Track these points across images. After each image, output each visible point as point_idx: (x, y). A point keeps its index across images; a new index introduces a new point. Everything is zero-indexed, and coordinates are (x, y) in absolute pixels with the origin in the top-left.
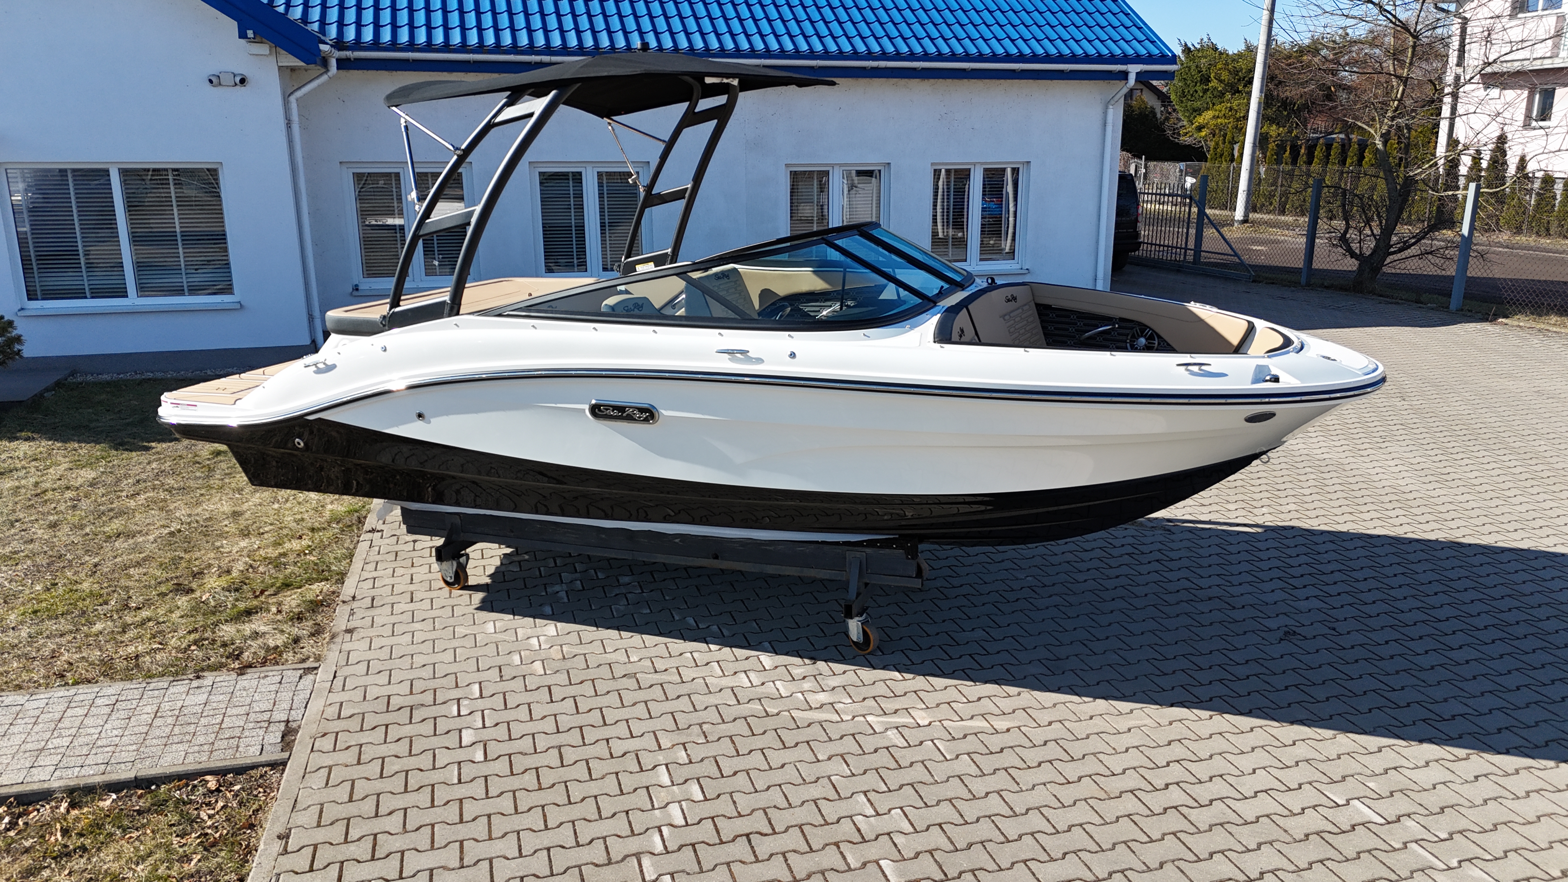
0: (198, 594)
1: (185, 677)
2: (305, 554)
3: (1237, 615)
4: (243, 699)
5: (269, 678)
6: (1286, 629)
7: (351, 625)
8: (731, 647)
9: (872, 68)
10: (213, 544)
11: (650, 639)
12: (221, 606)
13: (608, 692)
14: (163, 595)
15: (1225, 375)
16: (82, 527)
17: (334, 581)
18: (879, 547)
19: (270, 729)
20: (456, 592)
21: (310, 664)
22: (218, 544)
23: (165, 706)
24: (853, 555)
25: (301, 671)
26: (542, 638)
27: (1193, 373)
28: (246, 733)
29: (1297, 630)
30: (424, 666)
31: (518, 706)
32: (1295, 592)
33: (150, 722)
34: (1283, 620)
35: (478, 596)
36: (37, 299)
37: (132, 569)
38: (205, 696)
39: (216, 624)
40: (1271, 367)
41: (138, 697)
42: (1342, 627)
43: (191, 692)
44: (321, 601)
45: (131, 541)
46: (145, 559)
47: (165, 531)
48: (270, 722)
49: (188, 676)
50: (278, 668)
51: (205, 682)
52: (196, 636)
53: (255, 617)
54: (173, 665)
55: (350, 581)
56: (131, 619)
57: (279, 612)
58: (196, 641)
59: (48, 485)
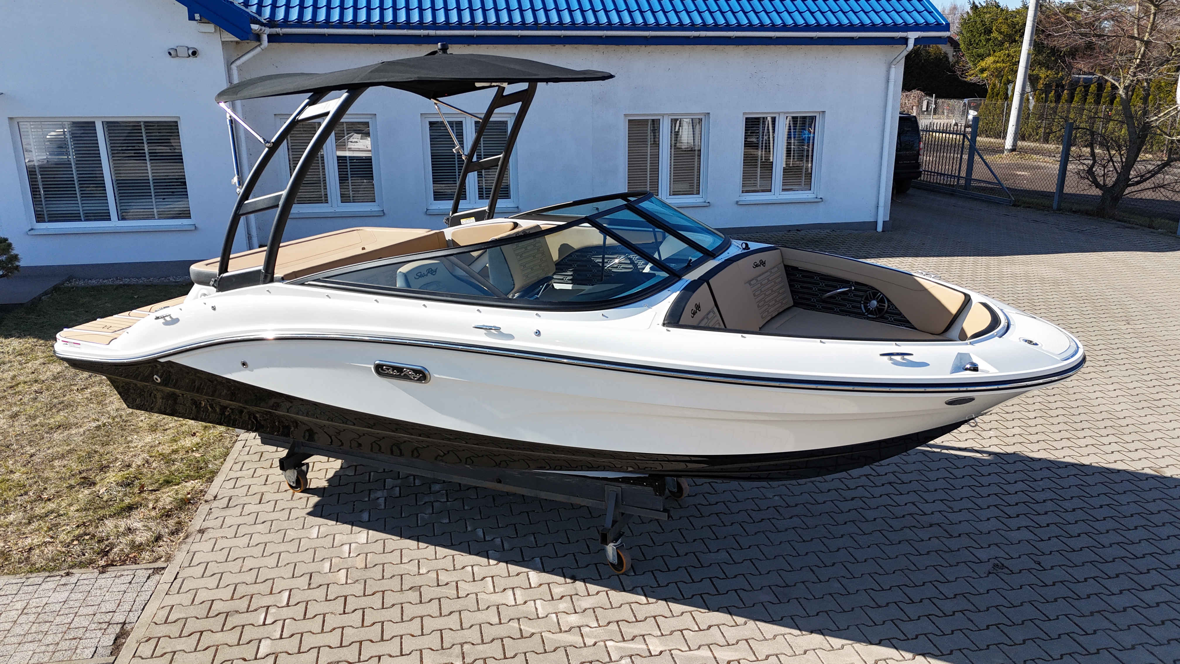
0: (97, 487)
1: (57, 573)
2: (193, 451)
3: (953, 544)
4: (95, 599)
5: (122, 578)
6: (996, 562)
7: (206, 524)
8: (507, 562)
10: (126, 439)
11: (442, 551)
12: (111, 501)
13: (393, 605)
14: (71, 487)
15: (927, 364)
16: (35, 418)
17: (205, 479)
18: (632, 484)
19: (108, 631)
20: (298, 495)
21: (160, 564)
22: (129, 439)
23: (33, 603)
24: (610, 489)
25: (151, 571)
26: (353, 545)
27: (896, 363)
28: (87, 635)
29: (1006, 563)
30: (251, 569)
31: (315, 616)
32: (1008, 522)
33: (15, 619)
34: (994, 551)
35: (315, 499)
36: (43, 222)
37: (56, 461)
38: (67, 594)
39: (101, 519)
40: (972, 355)
41: (15, 592)
42: (1047, 562)
43: (58, 589)
44: (189, 499)
45: (66, 433)
46: (69, 452)
47: (94, 424)
48: (109, 624)
49: (62, 573)
50: (134, 566)
51: (73, 579)
52: (81, 530)
53: (134, 512)
54: (53, 560)
55: (218, 480)
56: (39, 510)
57: (154, 508)
58: (80, 536)
59: (22, 378)
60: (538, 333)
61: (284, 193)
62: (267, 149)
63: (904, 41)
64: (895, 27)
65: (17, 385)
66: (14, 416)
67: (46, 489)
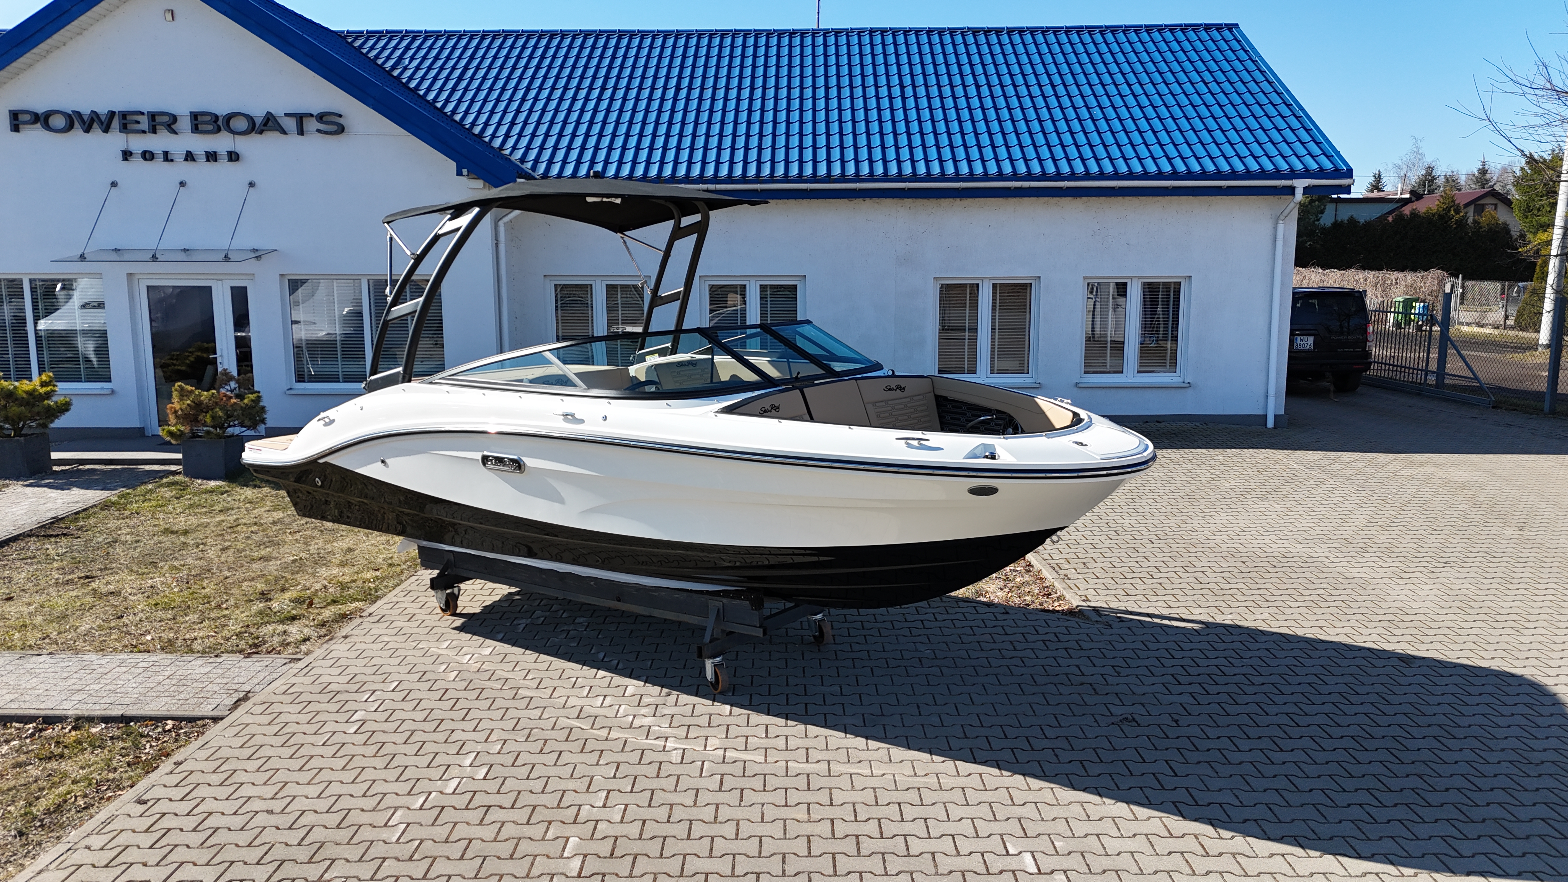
0: (272, 602)
1: (209, 655)
2: (370, 582)
3: (1093, 699)
4: (232, 674)
5: (262, 662)
6: (1128, 716)
7: (353, 632)
8: (613, 677)
9: (1016, 188)
10: (315, 570)
12: (279, 612)
13: (487, 698)
14: (249, 601)
15: (942, 449)
16: (242, 551)
17: (370, 601)
18: (731, 598)
19: (233, 695)
20: (446, 617)
21: (298, 656)
22: (318, 570)
23: (180, 672)
24: (712, 603)
25: (288, 660)
27: (910, 446)
28: (215, 696)
29: (1139, 719)
30: (375, 665)
31: (413, 700)
33: (161, 681)
34: (1133, 709)
35: (459, 622)
36: (304, 381)
37: (246, 583)
38: (211, 668)
39: (265, 623)
40: (998, 447)
41: (168, 664)
42: (1188, 721)
43: (204, 665)
44: (347, 615)
45: (264, 564)
46: (260, 577)
47: (292, 558)
48: (236, 691)
49: (212, 655)
50: (276, 656)
51: (219, 660)
52: (243, 630)
53: (297, 622)
54: (209, 647)
55: (379, 603)
56: (212, 615)
57: (314, 620)
58: (240, 633)
59: (243, 521)
60: (605, 418)
61: (421, 299)
62: (413, 261)
63: (1291, 190)
64: (1277, 174)
65: (237, 526)
66: (224, 549)
67: (227, 601)
